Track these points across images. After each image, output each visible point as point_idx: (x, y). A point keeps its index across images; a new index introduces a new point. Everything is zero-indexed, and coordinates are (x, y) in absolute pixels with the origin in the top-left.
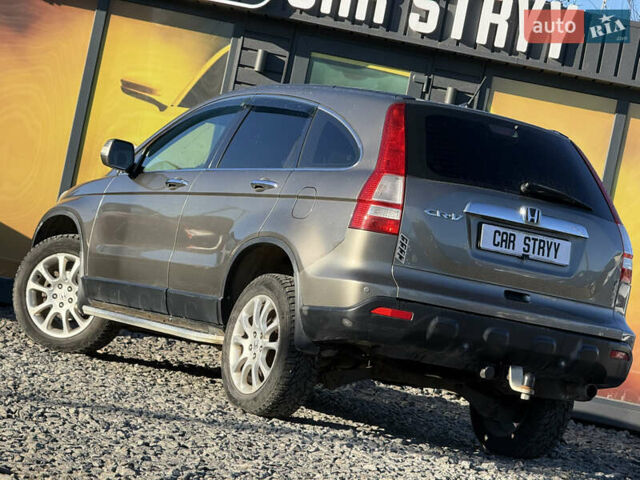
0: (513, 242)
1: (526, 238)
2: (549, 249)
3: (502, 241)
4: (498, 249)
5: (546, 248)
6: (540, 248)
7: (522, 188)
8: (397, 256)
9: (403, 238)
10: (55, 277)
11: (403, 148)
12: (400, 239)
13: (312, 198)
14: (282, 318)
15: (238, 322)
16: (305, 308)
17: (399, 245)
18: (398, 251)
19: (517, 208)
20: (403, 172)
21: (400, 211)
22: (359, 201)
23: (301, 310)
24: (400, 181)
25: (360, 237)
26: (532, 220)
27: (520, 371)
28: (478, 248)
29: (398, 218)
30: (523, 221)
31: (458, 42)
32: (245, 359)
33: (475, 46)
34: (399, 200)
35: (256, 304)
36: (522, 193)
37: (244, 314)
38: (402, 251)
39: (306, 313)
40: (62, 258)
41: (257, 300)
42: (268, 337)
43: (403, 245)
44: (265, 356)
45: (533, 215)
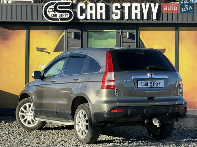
0: (147, 84)
1: (151, 82)
2: (158, 84)
3: (144, 84)
4: (143, 87)
5: (157, 84)
6: (155, 84)
7: (147, 68)
8: (116, 95)
9: (117, 89)
10: (26, 110)
11: (112, 64)
12: (116, 90)
13: (90, 82)
14: (88, 116)
15: (77, 119)
16: (94, 113)
17: (116, 91)
18: (116, 93)
19: (147, 75)
20: (113, 71)
21: (114, 82)
22: (102, 81)
23: (92, 114)
24: (113, 74)
25: (105, 91)
26: (151, 77)
27: (156, 119)
28: (138, 88)
29: (114, 84)
30: (149, 78)
31: (127, 20)
32: (81, 128)
33: (132, 20)
34: (113, 79)
35: (80, 113)
36: (147, 70)
37: (78, 116)
38: (117, 93)
39: (94, 114)
40: (27, 105)
41: (80, 111)
42: (85, 122)
43: (117, 91)
44: (85, 127)
45: (151, 75)
